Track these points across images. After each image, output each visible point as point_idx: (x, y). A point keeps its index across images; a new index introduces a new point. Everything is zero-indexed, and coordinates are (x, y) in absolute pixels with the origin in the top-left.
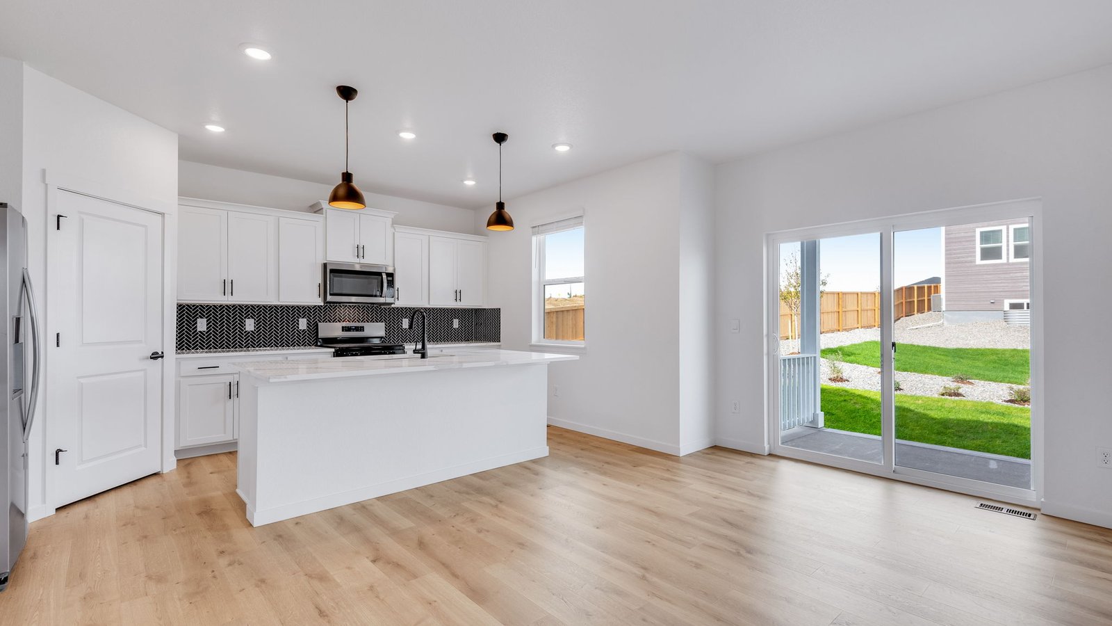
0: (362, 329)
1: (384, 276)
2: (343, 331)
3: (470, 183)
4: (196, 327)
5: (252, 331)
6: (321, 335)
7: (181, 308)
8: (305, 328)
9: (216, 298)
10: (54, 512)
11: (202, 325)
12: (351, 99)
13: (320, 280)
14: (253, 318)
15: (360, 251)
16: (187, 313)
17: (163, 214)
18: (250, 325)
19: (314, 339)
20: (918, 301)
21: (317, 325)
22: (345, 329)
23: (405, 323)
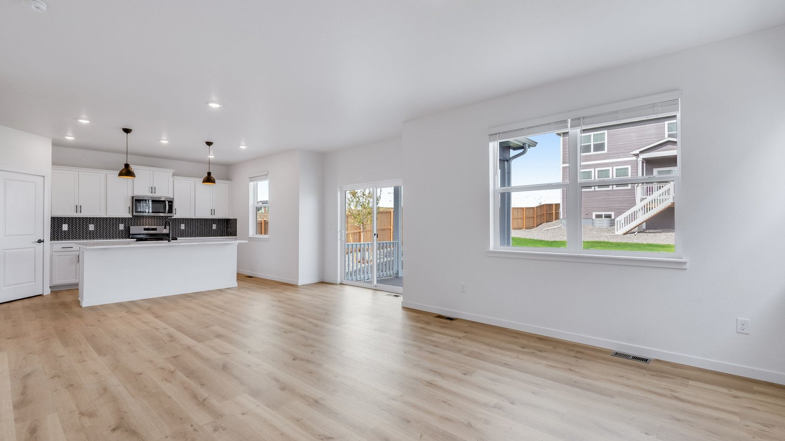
0: (155, 229)
1: (167, 203)
4: (62, 228)
5: (93, 231)
6: (131, 232)
7: (53, 219)
8: (123, 229)
9: (72, 214)
11: (65, 227)
12: (129, 133)
13: (130, 204)
14: (93, 224)
15: (153, 190)
16: (56, 222)
17: (44, 177)
18: (92, 227)
19: (127, 234)
20: (555, 213)
21: (129, 228)
22: (145, 229)
23: (183, 227)
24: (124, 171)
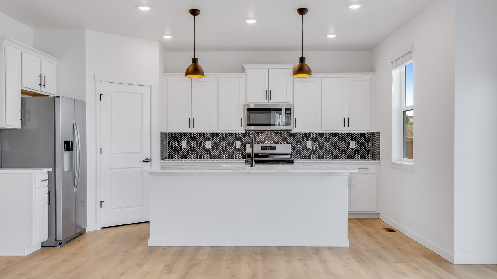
0: (273, 148)
1: (283, 110)
2: (261, 149)
3: (331, 36)
4: (182, 146)
5: (209, 149)
7: (175, 135)
8: (240, 147)
9: (186, 129)
10: (100, 229)
11: (184, 145)
12: (197, 15)
13: (242, 116)
14: (210, 141)
15: (268, 94)
17: (150, 86)
18: (208, 145)
19: (244, 154)
21: (246, 146)
22: (263, 148)
23: (309, 144)
24: (191, 69)
